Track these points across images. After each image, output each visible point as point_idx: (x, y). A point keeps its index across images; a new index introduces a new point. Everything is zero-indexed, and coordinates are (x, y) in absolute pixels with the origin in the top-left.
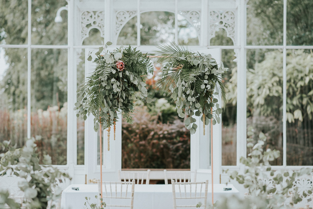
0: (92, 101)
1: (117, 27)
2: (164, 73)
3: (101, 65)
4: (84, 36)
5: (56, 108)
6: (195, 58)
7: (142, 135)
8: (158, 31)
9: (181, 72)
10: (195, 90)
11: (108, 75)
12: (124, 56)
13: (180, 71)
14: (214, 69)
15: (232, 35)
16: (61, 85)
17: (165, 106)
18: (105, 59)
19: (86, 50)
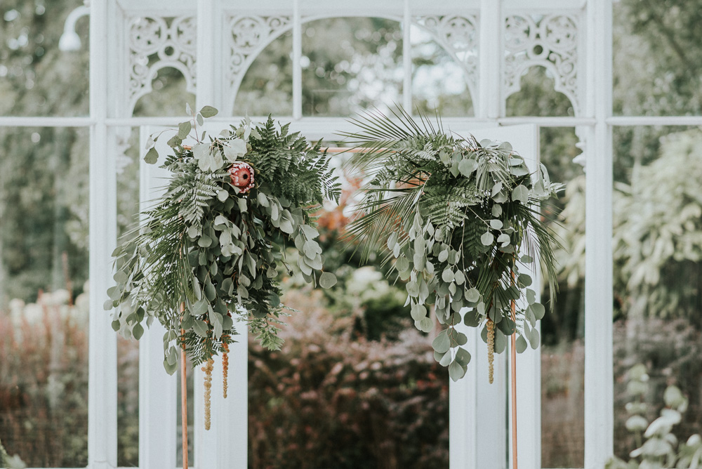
0: (159, 283)
1: (234, 63)
2: (372, 199)
3: (183, 176)
4: (139, 88)
5: (62, 295)
6: (465, 154)
7: (307, 375)
8: (354, 76)
9: (422, 196)
10: (465, 248)
11: (206, 205)
12: (254, 149)
13: (420, 193)
14: (520, 186)
15: (568, 87)
16: (75, 231)
17: (373, 288)
18: (196, 156)
19: (142, 129)
